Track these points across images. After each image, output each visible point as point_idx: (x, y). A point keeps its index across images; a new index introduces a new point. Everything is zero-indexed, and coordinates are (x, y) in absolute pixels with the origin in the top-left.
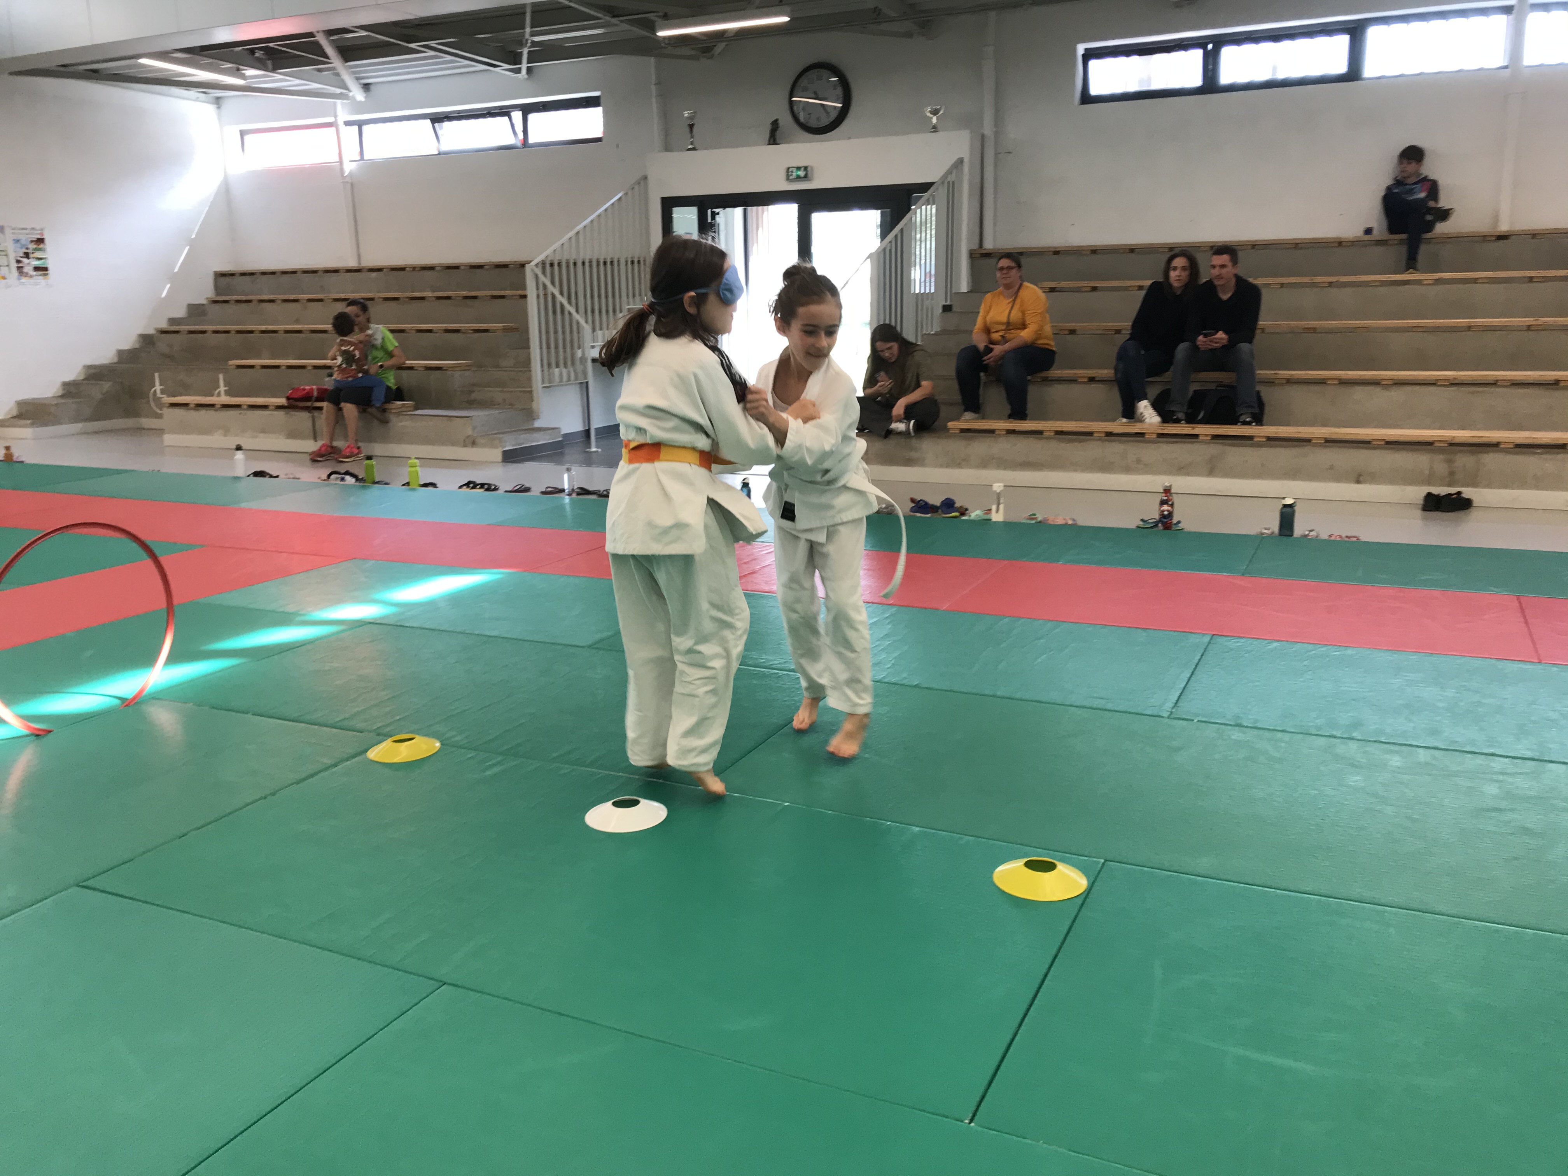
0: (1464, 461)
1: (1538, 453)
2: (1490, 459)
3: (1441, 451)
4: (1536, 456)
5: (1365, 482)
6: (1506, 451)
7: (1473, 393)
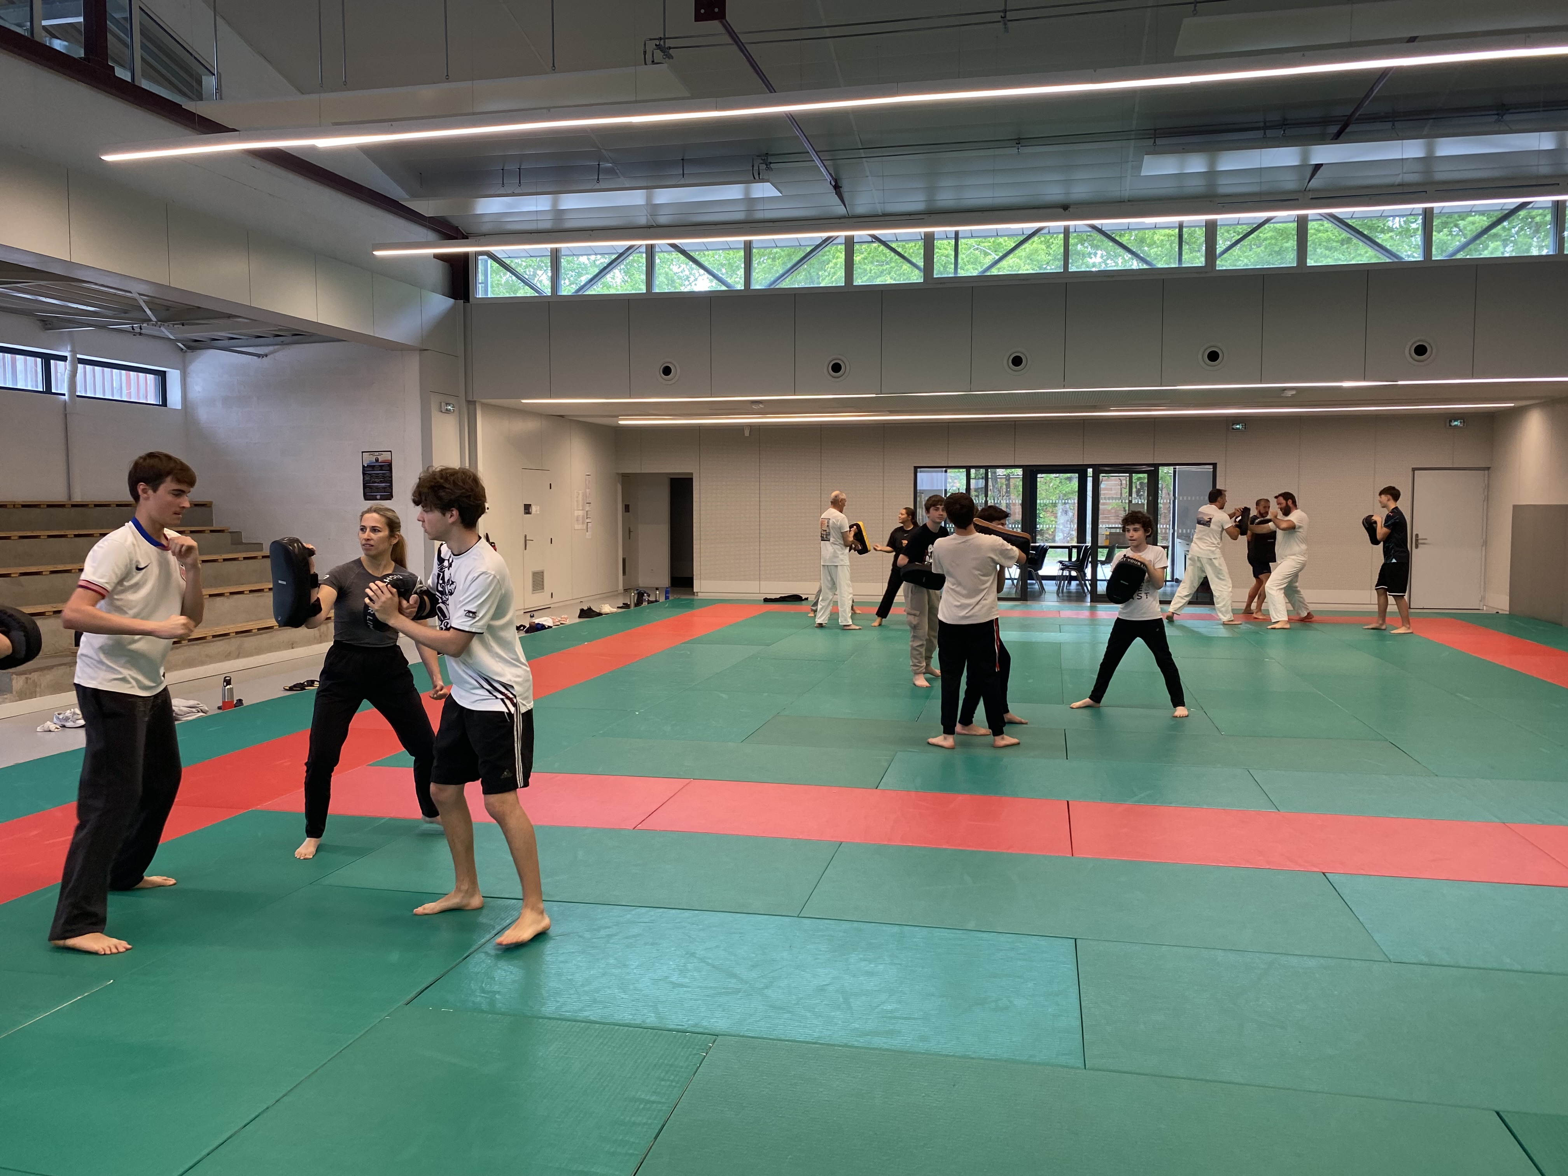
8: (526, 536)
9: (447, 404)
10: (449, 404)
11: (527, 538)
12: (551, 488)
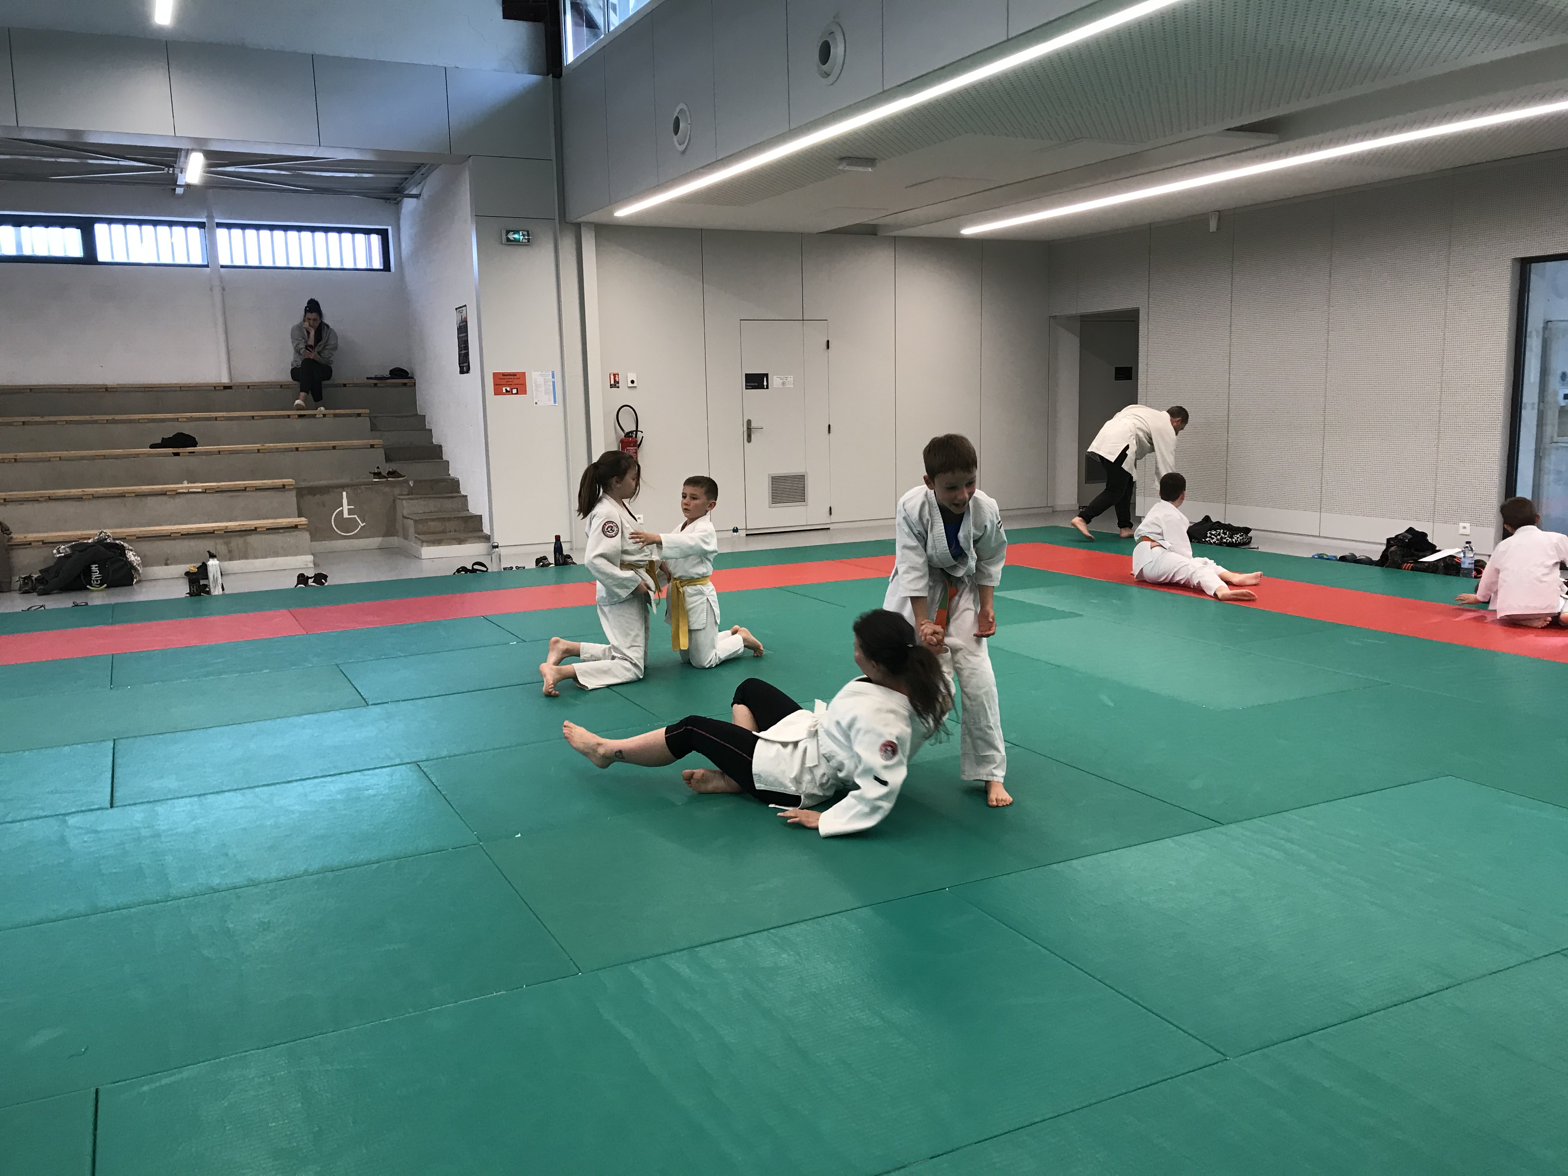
0: (237, 542)
1: (281, 533)
2: (253, 539)
3: (220, 536)
4: (280, 534)
5: (171, 564)
6: (261, 533)
7: (231, 497)
8: (749, 422)
9: (508, 232)
10: (516, 232)
11: (753, 425)
12: (828, 347)
